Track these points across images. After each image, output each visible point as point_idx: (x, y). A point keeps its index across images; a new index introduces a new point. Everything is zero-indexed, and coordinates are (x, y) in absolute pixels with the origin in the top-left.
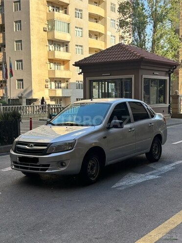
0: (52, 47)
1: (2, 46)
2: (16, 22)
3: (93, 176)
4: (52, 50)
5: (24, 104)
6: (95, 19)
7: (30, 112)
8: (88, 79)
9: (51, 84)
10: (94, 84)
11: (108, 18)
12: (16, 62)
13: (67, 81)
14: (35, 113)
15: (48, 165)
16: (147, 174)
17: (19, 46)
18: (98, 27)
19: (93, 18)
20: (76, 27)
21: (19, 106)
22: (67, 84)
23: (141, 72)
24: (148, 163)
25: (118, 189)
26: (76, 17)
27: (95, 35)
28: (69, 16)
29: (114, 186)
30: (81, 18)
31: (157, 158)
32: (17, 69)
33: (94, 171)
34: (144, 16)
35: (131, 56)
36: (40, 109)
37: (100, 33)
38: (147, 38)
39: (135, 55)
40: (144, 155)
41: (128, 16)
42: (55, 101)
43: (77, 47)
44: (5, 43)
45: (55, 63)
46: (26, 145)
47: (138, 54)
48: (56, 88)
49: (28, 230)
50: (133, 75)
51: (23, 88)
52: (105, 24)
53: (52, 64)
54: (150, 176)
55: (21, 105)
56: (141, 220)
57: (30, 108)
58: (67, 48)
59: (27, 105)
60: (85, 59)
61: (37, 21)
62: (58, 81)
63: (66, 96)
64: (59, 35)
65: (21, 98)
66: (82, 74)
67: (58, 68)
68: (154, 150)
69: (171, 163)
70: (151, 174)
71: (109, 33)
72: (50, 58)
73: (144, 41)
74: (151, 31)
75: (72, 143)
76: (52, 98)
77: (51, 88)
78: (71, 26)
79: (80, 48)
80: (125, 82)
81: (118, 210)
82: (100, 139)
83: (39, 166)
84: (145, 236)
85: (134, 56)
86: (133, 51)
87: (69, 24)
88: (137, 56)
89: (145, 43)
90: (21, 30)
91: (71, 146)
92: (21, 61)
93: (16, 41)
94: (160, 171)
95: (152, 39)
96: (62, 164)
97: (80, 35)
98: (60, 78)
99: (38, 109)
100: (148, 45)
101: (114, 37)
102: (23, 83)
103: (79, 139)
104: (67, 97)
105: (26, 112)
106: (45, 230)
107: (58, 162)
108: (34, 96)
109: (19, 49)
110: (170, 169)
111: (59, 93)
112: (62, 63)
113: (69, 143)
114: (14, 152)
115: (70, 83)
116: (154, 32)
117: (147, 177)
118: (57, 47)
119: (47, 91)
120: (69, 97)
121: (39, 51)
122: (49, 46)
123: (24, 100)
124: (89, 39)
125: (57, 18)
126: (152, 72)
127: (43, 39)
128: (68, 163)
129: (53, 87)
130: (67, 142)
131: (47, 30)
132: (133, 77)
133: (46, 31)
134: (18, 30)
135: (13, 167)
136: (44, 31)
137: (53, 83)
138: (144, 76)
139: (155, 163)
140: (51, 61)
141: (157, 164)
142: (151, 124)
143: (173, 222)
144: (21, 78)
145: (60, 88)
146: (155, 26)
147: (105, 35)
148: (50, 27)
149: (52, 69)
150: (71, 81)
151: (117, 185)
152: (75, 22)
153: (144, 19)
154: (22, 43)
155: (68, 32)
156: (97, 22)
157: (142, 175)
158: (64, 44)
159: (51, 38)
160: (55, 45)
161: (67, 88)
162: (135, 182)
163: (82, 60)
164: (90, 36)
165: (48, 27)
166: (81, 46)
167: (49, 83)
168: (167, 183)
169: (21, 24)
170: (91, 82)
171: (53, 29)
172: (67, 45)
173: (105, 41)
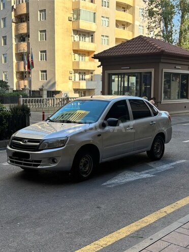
0: (77, 38)
1: (26, 36)
2: (41, 11)
3: (85, 173)
4: (76, 41)
5: (45, 96)
6: (123, 8)
7: (50, 105)
8: (107, 72)
9: (75, 76)
10: (113, 77)
11: (137, 7)
12: (40, 52)
13: (92, 73)
14: (55, 106)
15: (40, 161)
16: (143, 172)
17: (43, 36)
18: (125, 17)
19: (120, 7)
20: (102, 17)
21: (39, 99)
22: (92, 76)
23: (161, 65)
24: (148, 162)
25: (108, 186)
26: (103, 6)
27: (123, 25)
28: (96, 5)
29: (105, 184)
30: (108, 7)
31: (159, 156)
32: (41, 60)
33: (87, 168)
34: (172, 6)
35: (151, 49)
36: (61, 102)
37: (127, 23)
38: (174, 29)
39: (156, 48)
40: (146, 153)
41: (154, 5)
42: (79, 93)
43: (102, 37)
44: (29, 33)
45: (79, 54)
46: (21, 140)
47: (159, 47)
48: (80, 80)
49: (7, 223)
50: (153, 69)
51: (46, 79)
52: (133, 13)
53: (76, 55)
54: (144, 175)
55: (42, 97)
56: (116, 217)
57: (50, 100)
58: (92, 38)
59: (48, 97)
60: (105, 52)
61: (62, 10)
62: (83, 72)
63: (90, 88)
64: (84, 25)
65: (41, 90)
66: (102, 67)
67: (82, 59)
68: (155, 148)
69: (172, 162)
70: (147, 173)
71: (137, 23)
72: (75, 49)
73: (171, 32)
74: (178, 21)
75: (63, 140)
76: (76, 91)
77: (75, 80)
78: (97, 15)
79: (106, 38)
80: (144, 76)
81: (98, 207)
82: (94, 137)
83: (32, 161)
84: (114, 233)
85: (154, 49)
86: (153, 44)
87: (95, 13)
88: (158, 49)
89: (172, 34)
90: (45, 19)
91: (63, 143)
92: (45, 51)
93: (41, 31)
94: (157, 170)
95: (179, 31)
96: (53, 161)
97: (107, 25)
98: (85, 70)
99: (58, 102)
100: (175, 37)
101: (143, 27)
102: (46, 74)
103: (71, 137)
104: (92, 89)
105: (46, 105)
106: (22, 223)
107: (50, 158)
108: (57, 88)
109: (43, 40)
110: (168, 168)
111: (83, 85)
112: (87, 54)
113: (61, 140)
114: (11, 147)
115: (94, 75)
116: (182, 24)
117: (141, 175)
118: (82, 38)
119: (70, 83)
120: (94, 89)
121: (63, 41)
122: (74, 37)
123: (45, 93)
124: (116, 28)
125: (83, 7)
126: (174, 66)
127: (67, 29)
128: (59, 160)
129: (77, 79)
130: (60, 139)
131: (72, 19)
132: (153, 71)
133: (71, 21)
134: (43, 19)
135: (9, 162)
136: (69, 20)
137: (77, 75)
138: (165, 70)
139: (155, 162)
140: (75, 52)
141: (157, 163)
142: (152, 122)
143: (146, 221)
144: (44, 69)
145: (85, 79)
146: (183, 17)
147: (133, 25)
148: (75, 16)
149: (76, 60)
150: (95, 73)
151: (108, 182)
152: (101, 11)
153: (171, 9)
154: (47, 33)
155: (94, 22)
156: (124, 11)
157: (137, 173)
158: (90, 34)
159: (76, 28)
160: (80, 35)
161: (92, 80)
162: (127, 180)
163: (101, 53)
164: (117, 26)
165: (73, 16)
166: (107, 36)
167: (73, 74)
168: (159, 182)
169: (45, 14)
170: (110, 75)
171: (78, 18)
172: (92, 36)
173: (133, 31)
